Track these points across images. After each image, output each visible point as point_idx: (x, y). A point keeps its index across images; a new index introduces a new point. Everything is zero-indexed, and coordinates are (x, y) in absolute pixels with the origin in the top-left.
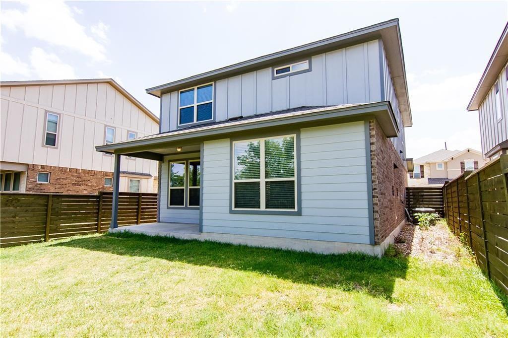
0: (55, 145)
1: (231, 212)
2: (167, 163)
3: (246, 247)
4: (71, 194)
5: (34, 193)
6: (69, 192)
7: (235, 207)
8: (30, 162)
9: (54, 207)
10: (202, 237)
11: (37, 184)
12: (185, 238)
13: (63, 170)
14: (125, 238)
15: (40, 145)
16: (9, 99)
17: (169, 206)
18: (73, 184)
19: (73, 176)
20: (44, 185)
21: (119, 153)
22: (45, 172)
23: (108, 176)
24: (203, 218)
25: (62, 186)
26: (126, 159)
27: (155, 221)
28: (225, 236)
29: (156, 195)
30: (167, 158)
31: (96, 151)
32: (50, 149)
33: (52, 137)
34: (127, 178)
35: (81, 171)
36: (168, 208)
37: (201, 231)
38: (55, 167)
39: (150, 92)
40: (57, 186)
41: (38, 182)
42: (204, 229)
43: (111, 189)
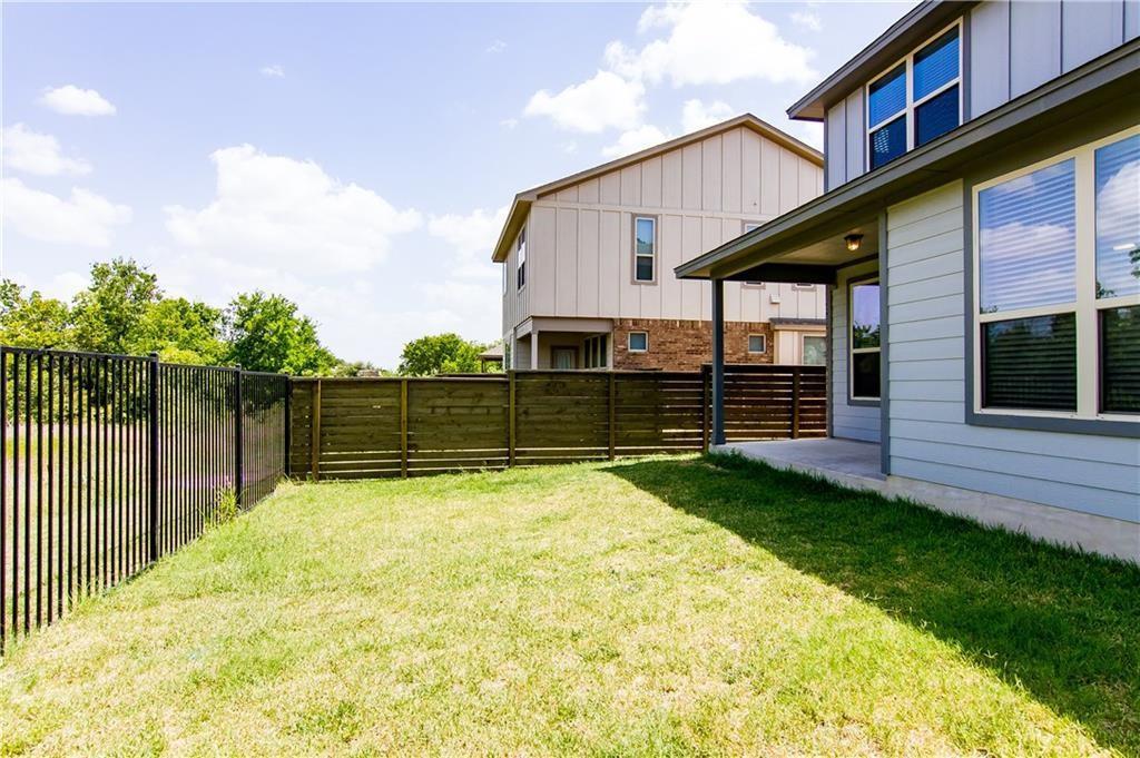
0: (651, 279)
1: (972, 419)
2: (845, 288)
3: (1021, 541)
4: (685, 371)
5: (625, 371)
6: (682, 367)
7: (984, 406)
8: (615, 316)
9: (619, 397)
10: (891, 489)
11: (629, 354)
12: (849, 487)
13: (668, 325)
14: (728, 468)
15: (629, 280)
16: (579, 206)
17: (852, 398)
18: (689, 352)
19: (687, 335)
20: (640, 355)
21: (718, 277)
22: (640, 330)
23: (754, 331)
24: (892, 433)
25: (671, 356)
26: (793, 289)
27: (823, 435)
28: (953, 493)
29: (822, 369)
30: (844, 274)
31: (678, 278)
32: (645, 288)
33: (645, 263)
34: (796, 333)
35: (700, 325)
36: (850, 403)
37: (886, 470)
38: (655, 321)
39: (796, 114)
40: (662, 357)
41: (630, 351)
42: (895, 465)
43: (763, 360)
